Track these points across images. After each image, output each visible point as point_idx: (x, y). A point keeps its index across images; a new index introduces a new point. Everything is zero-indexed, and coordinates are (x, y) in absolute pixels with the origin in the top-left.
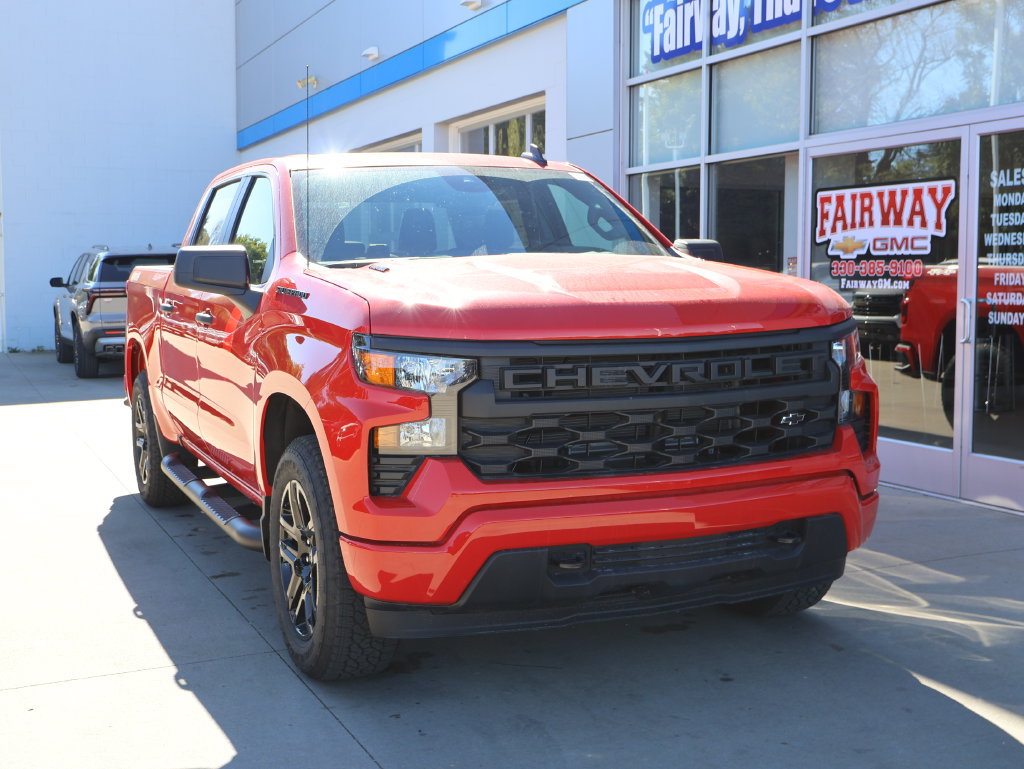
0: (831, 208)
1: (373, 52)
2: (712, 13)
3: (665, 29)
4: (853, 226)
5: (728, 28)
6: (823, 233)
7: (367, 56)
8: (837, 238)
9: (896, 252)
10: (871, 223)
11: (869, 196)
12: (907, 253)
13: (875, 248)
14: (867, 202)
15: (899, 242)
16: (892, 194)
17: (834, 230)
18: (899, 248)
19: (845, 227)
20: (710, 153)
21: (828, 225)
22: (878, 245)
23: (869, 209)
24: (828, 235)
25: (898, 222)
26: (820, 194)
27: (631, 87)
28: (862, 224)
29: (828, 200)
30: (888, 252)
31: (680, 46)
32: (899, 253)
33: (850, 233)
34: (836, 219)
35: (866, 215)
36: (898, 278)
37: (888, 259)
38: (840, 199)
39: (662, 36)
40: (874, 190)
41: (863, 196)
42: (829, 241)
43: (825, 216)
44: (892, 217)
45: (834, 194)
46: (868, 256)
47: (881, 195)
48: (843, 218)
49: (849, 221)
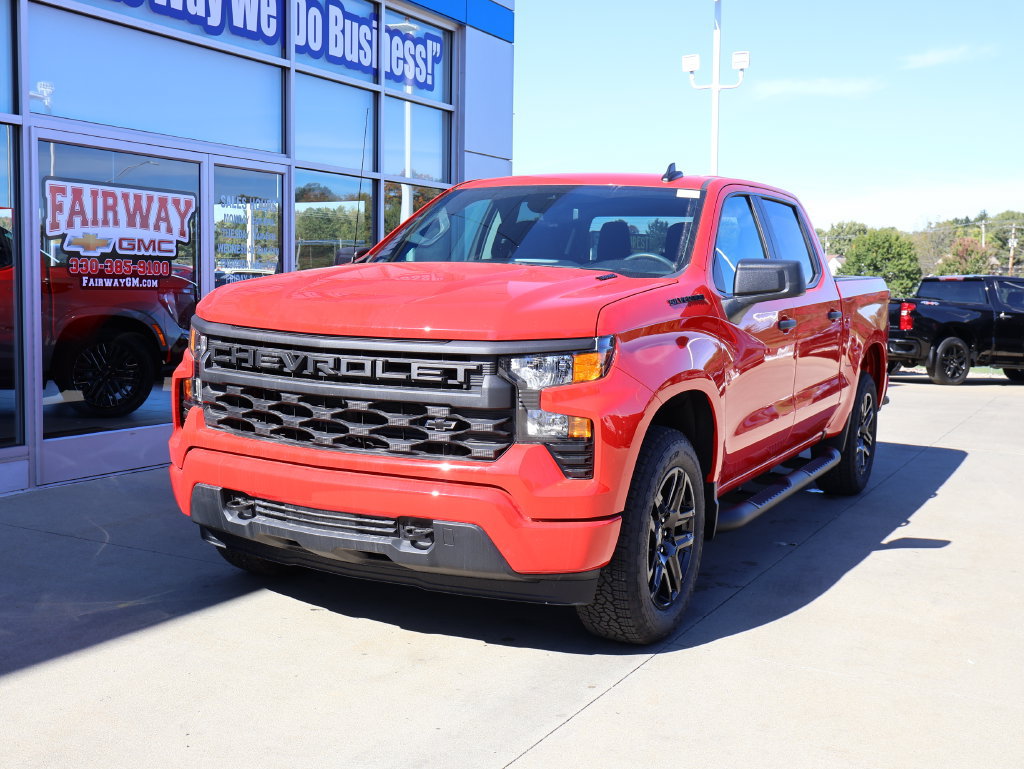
0: (67, 201)
4: (95, 222)
6: (55, 226)
8: (76, 233)
9: (143, 252)
10: (116, 223)
11: (112, 195)
12: (154, 254)
13: (121, 247)
14: (110, 201)
15: (147, 244)
16: (138, 198)
17: (70, 224)
18: (147, 249)
19: (84, 223)
21: (62, 218)
22: (125, 244)
23: (113, 208)
24: (63, 229)
25: (145, 225)
26: (50, 183)
28: (105, 222)
29: (59, 190)
30: (136, 252)
32: (146, 254)
33: (90, 230)
34: (73, 213)
35: (110, 215)
36: (147, 277)
38: (77, 193)
40: (118, 191)
41: (106, 195)
42: (62, 236)
43: (58, 208)
44: (138, 219)
45: (69, 186)
46: (114, 254)
47: (125, 197)
48: (82, 213)
49: (89, 216)
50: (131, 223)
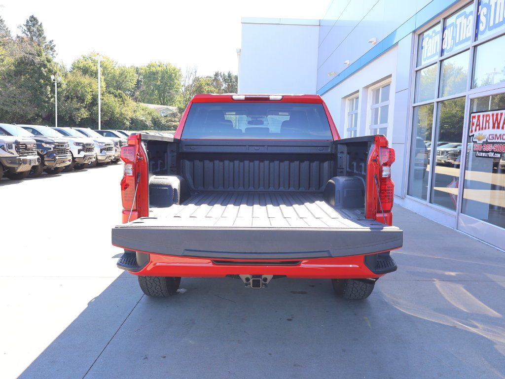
0: (475, 121)
1: (348, 62)
2: (443, 39)
3: (428, 47)
4: (482, 129)
5: (447, 46)
6: (472, 132)
7: (346, 63)
8: (476, 134)
9: (496, 141)
10: (489, 128)
11: (489, 115)
12: (500, 141)
13: (489, 139)
14: (488, 118)
15: (498, 136)
16: (497, 115)
17: (476, 130)
18: (498, 139)
19: (479, 129)
20: (438, 97)
21: (474, 128)
22: (491, 137)
23: (487, 121)
24: (474, 133)
25: (498, 127)
26: (472, 115)
27: (417, 71)
28: (486, 128)
29: (474, 117)
30: (494, 141)
31: (432, 54)
32: (498, 141)
33: (481, 132)
34: (477, 125)
35: (487, 124)
36: (497, 153)
37: (493, 143)
38: (479, 117)
39: (427, 50)
40: (490, 113)
41: (487, 116)
42: (473, 135)
43: (473, 124)
44: (496, 125)
45: (477, 115)
46: (487, 143)
47: (493, 115)
48: (479, 125)
49: (481, 127)
50: (494, 127)
